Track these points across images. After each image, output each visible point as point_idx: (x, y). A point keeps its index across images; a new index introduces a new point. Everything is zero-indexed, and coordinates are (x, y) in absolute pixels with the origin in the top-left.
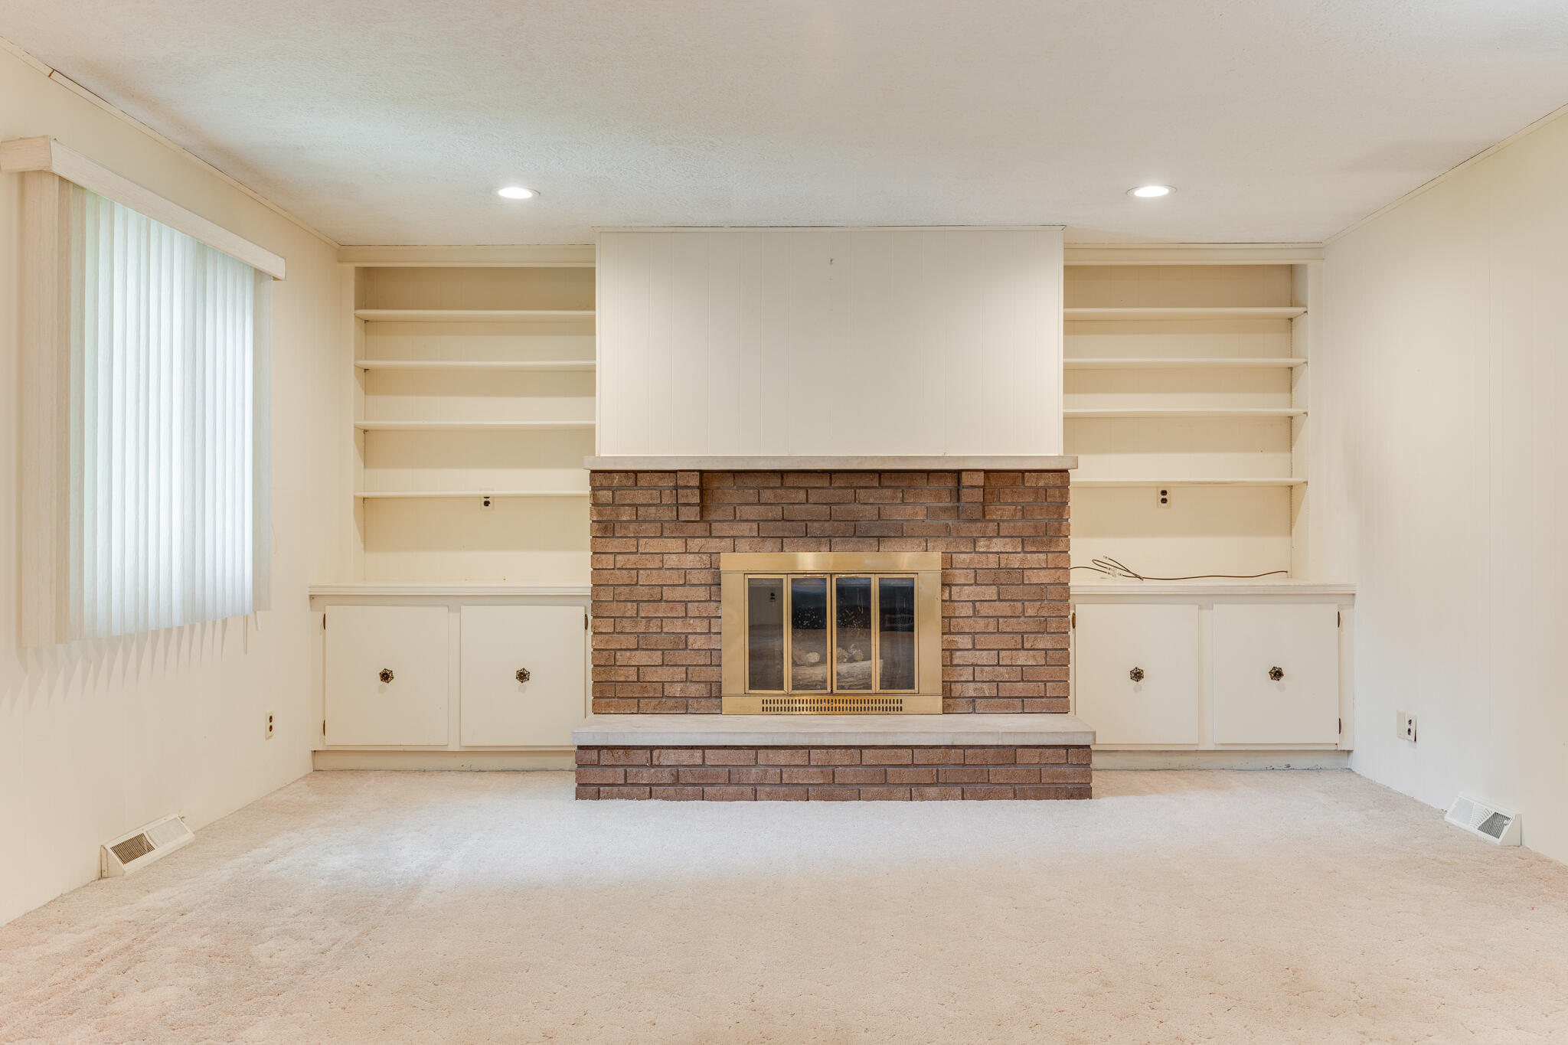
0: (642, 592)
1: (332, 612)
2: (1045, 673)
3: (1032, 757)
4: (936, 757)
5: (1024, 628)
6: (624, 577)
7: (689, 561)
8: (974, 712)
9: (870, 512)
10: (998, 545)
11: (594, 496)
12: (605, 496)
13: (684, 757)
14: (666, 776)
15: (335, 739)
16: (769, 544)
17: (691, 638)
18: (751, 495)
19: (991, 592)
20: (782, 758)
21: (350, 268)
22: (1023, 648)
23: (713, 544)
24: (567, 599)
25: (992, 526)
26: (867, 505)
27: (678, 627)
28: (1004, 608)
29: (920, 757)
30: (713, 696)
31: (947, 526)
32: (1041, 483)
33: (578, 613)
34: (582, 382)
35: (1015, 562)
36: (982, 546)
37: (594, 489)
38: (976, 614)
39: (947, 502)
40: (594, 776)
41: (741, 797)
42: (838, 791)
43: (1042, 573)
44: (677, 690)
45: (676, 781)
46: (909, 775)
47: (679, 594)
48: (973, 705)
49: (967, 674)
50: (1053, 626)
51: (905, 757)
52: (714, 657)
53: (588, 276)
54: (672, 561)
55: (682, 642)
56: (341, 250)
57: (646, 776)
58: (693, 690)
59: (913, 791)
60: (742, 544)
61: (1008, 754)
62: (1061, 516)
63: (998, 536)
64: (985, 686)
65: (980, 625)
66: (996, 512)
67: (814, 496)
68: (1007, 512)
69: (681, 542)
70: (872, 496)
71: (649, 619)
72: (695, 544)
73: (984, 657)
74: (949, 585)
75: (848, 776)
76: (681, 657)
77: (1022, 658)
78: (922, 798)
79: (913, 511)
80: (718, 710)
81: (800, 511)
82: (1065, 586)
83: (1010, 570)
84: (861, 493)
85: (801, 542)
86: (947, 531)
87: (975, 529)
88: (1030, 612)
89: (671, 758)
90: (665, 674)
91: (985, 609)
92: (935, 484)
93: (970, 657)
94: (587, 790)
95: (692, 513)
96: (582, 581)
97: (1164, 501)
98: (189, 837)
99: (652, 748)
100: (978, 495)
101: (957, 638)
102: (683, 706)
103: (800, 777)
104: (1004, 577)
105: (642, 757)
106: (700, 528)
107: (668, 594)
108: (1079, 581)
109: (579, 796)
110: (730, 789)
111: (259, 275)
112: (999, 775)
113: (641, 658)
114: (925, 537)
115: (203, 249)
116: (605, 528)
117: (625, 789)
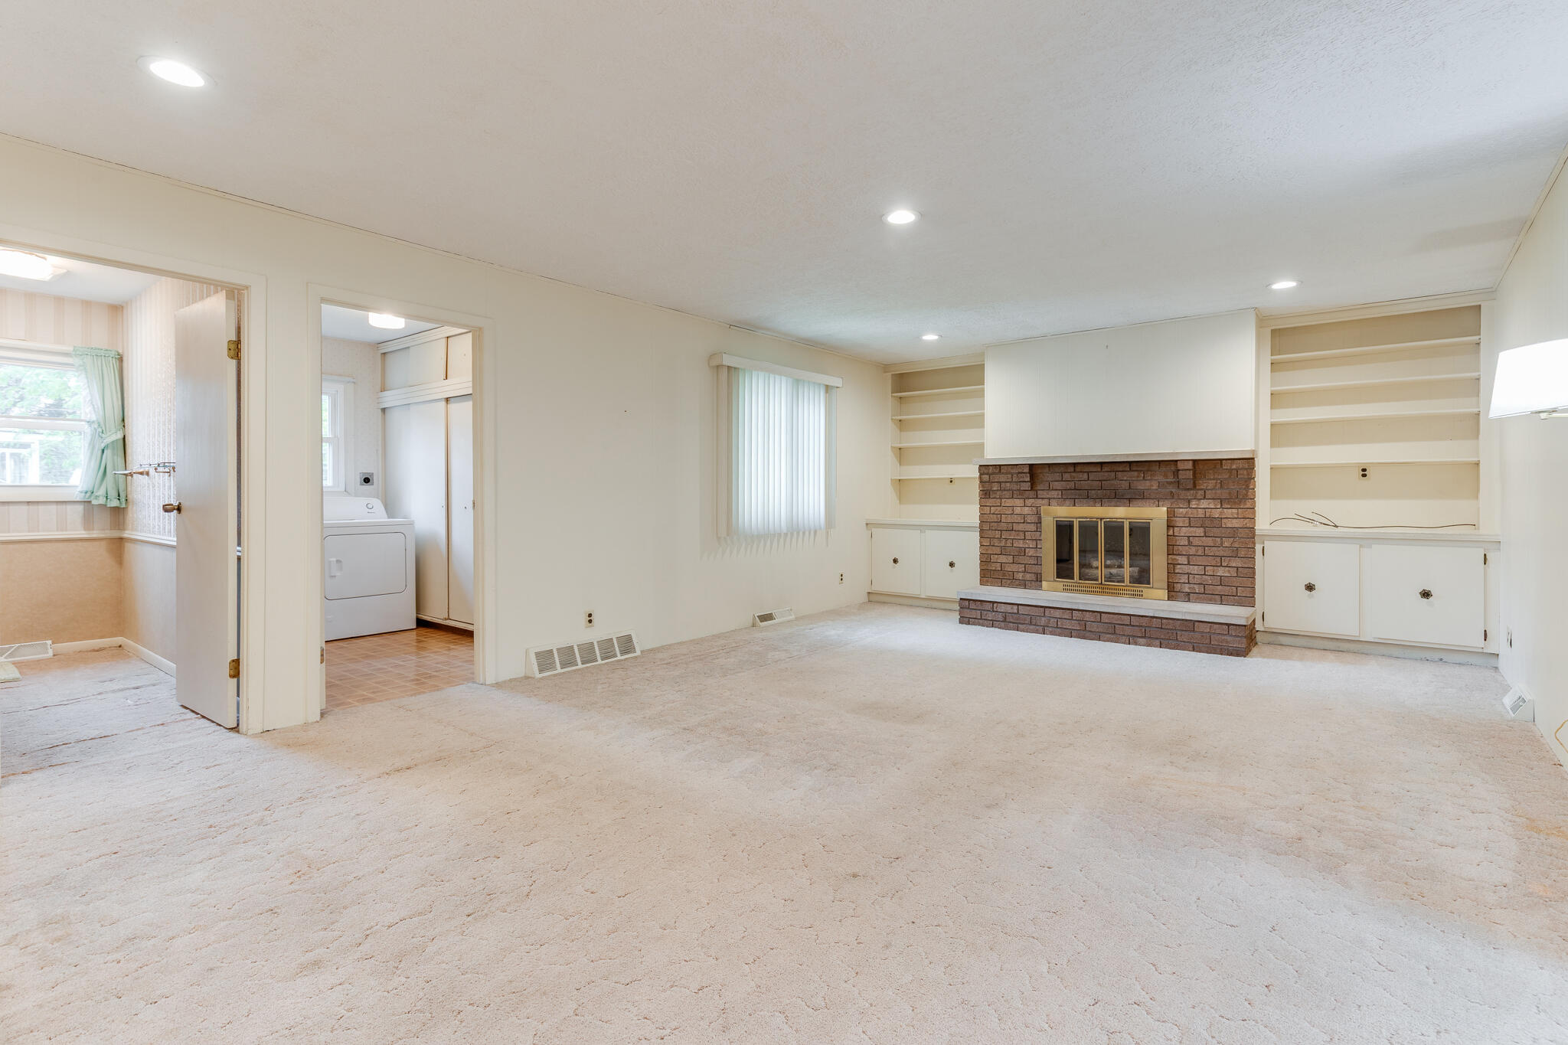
0: (1003, 526)
1: (874, 530)
2: (1237, 582)
3: (1206, 628)
4: (1144, 622)
5: (1221, 553)
6: (994, 518)
7: (1026, 510)
8: (1189, 601)
9: (1125, 485)
10: (1204, 504)
11: (980, 477)
12: (986, 478)
13: (1009, 608)
14: (1000, 617)
15: (876, 588)
16: (1068, 502)
17: (1027, 550)
18: (1057, 476)
19: (1200, 531)
20: (1058, 614)
21: (889, 375)
22: (1221, 565)
23: (1039, 502)
24: (969, 528)
25: (1201, 493)
26: (1123, 481)
27: (1021, 544)
28: (1209, 541)
29: (1134, 621)
30: (1037, 581)
31: (1172, 492)
32: (1234, 467)
33: (976, 536)
34: (978, 421)
35: (1216, 514)
36: (1194, 504)
37: (981, 474)
38: (1190, 544)
39: (1171, 479)
40: (968, 613)
41: (1037, 632)
42: (1088, 634)
43: (1234, 521)
44: (1020, 576)
45: (1005, 620)
46: (1128, 630)
47: (1021, 527)
48: (1188, 597)
49: (1184, 579)
50: (1242, 553)
51: (1127, 620)
52: (1038, 561)
53: (982, 367)
54: (1018, 510)
55: (1023, 552)
56: (885, 367)
57: (990, 616)
58: (1028, 576)
59: (1131, 640)
60: (1053, 502)
61: (1190, 625)
62: (1247, 486)
63: (1205, 498)
64: (1196, 586)
65: (1192, 551)
66: (1203, 484)
67: (1092, 476)
68: (1211, 484)
69: (1022, 501)
70: (1126, 476)
71: (1006, 539)
72: (1029, 502)
73: (1195, 570)
74: (1173, 527)
75: (1094, 627)
76: (1022, 559)
77: (1221, 572)
78: (1136, 644)
79: (1151, 484)
80: (1040, 588)
81: (1085, 485)
82: (1252, 529)
83: (1212, 519)
84: (1119, 475)
85: (1085, 501)
86: (1172, 495)
87: (1190, 494)
88: (1226, 544)
89: (1003, 608)
90: (1014, 568)
91: (1196, 541)
92: (1163, 469)
93: (1186, 569)
94: (964, 620)
95: (1027, 486)
96: (976, 521)
97: (1364, 476)
98: (792, 617)
99: (994, 603)
100: (1190, 474)
101: (1177, 557)
102: (1024, 585)
103: (1068, 625)
104: (1208, 524)
105: (988, 607)
106: (1032, 494)
107: (1016, 527)
108: (1262, 524)
109: (960, 622)
110: (1032, 627)
111: (828, 388)
112: (1185, 636)
113: (1003, 559)
114: (1158, 500)
115: (797, 382)
116: (986, 494)
117: (981, 621)
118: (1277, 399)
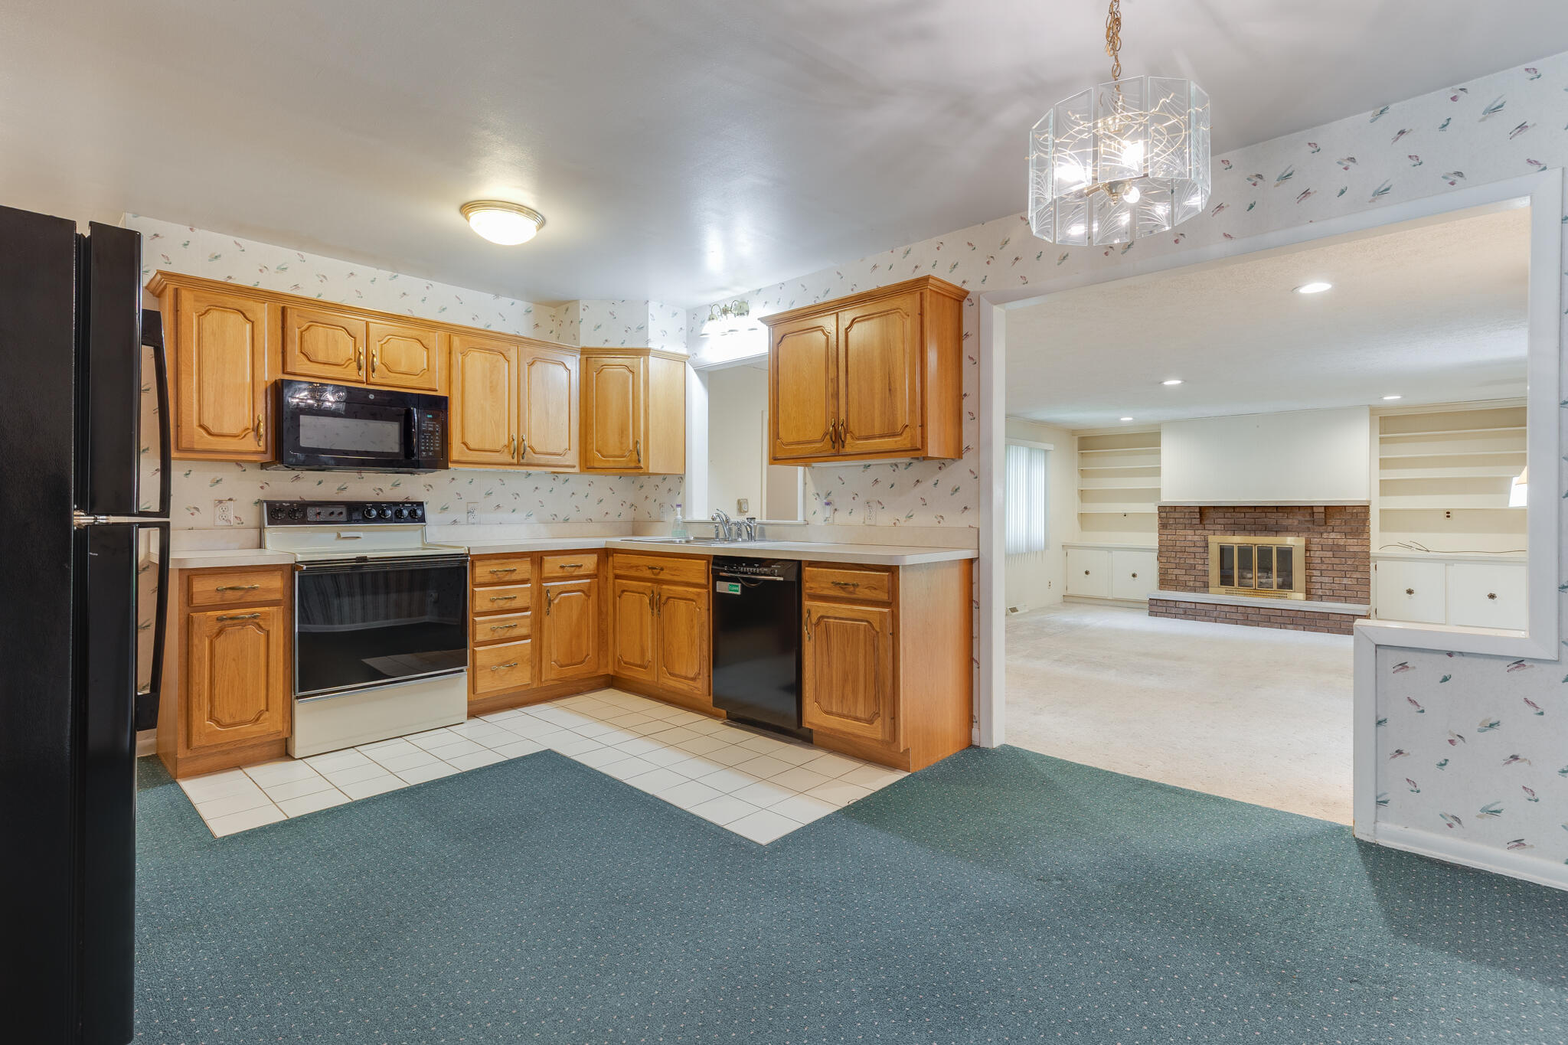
0: (1178, 549)
1: (1069, 551)
2: (1357, 588)
3: (1338, 618)
4: (1292, 614)
5: (1346, 569)
6: (1170, 543)
7: (1196, 538)
8: (1321, 601)
9: (1273, 522)
10: (1333, 535)
11: (1159, 515)
12: (1164, 515)
13: (1188, 605)
14: (1181, 612)
15: (1070, 592)
16: (1229, 532)
17: (1197, 566)
18: (1221, 515)
19: (1330, 554)
20: (1226, 609)
21: (1076, 437)
22: (1346, 577)
23: (1205, 532)
24: (1151, 550)
25: (1330, 528)
26: (1271, 519)
27: (1192, 562)
28: (1337, 561)
29: (1285, 613)
30: (1205, 587)
31: (1308, 527)
32: (1355, 511)
33: (1156, 554)
34: (1156, 472)
35: (1342, 542)
36: (1325, 535)
37: (1160, 512)
38: (1322, 562)
39: (1308, 518)
40: (1155, 609)
41: (1210, 621)
42: (1250, 623)
43: (1355, 547)
44: (1191, 584)
45: (1185, 613)
46: (1280, 620)
47: (1192, 549)
48: (1321, 598)
49: (1318, 586)
50: (1361, 568)
51: (1279, 613)
52: (1206, 573)
53: (1159, 435)
54: (1190, 538)
55: (1193, 567)
56: (1073, 432)
57: (1174, 611)
58: (1198, 584)
59: (1282, 625)
60: (1217, 532)
61: (1326, 616)
62: (1365, 524)
63: (1333, 531)
64: (1327, 591)
65: (1324, 567)
66: (1332, 522)
67: (1247, 515)
68: (1338, 522)
69: (1192, 531)
70: (1274, 516)
71: (1180, 558)
72: (1198, 532)
73: (1326, 580)
74: (1310, 551)
75: (1255, 618)
76: (1193, 572)
77: (1345, 581)
78: (1286, 628)
79: (1293, 521)
80: (1208, 592)
81: (1243, 521)
82: (1368, 553)
83: (1338, 546)
84: (1269, 515)
85: (1242, 532)
86: (1309, 529)
87: (1322, 529)
88: (1349, 563)
89: (1183, 605)
90: (1187, 578)
91: (1327, 561)
92: (1302, 511)
93: (1320, 579)
94: (1152, 613)
95: (1197, 521)
96: (1155, 543)
97: (1448, 517)
99: (1176, 601)
100: (1323, 516)
101: (1314, 571)
102: (1194, 590)
103: (1234, 616)
104: (1335, 549)
105: (1172, 604)
106: (1200, 526)
107: (1187, 549)
108: (1374, 550)
109: (1150, 615)
110: (1206, 618)
111: (1046, 451)
112: (1322, 623)
113: (1177, 572)
114: (1297, 532)
116: (1163, 526)
117: (1166, 614)
118: (1384, 464)
